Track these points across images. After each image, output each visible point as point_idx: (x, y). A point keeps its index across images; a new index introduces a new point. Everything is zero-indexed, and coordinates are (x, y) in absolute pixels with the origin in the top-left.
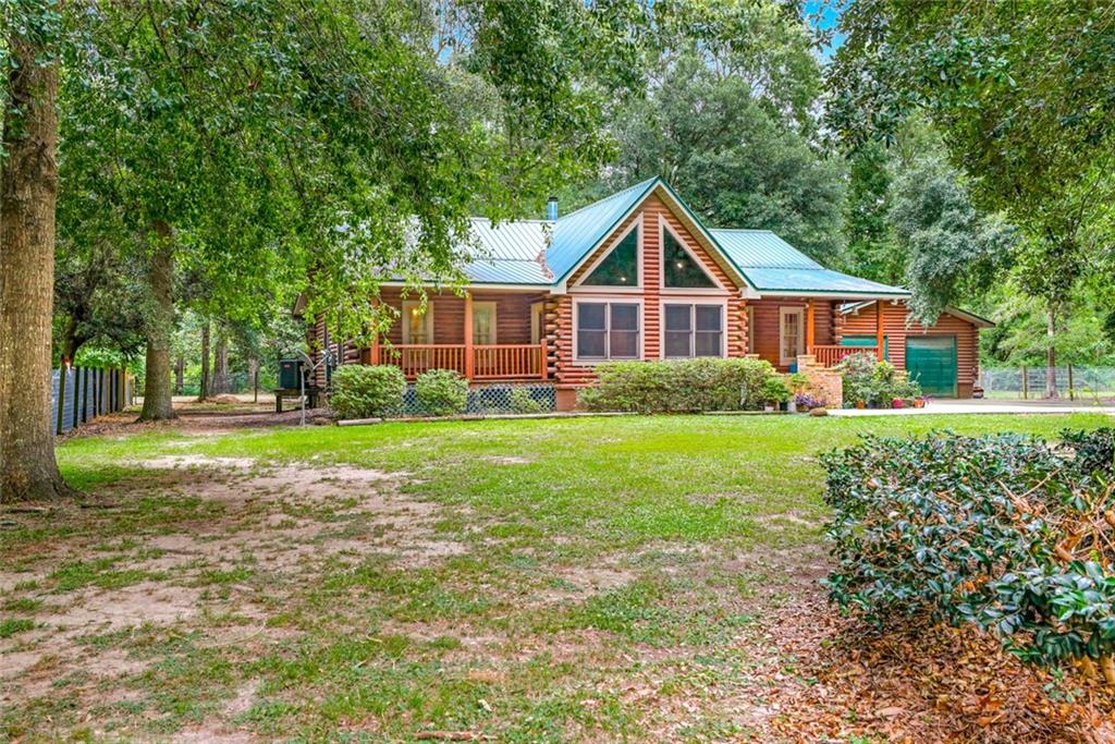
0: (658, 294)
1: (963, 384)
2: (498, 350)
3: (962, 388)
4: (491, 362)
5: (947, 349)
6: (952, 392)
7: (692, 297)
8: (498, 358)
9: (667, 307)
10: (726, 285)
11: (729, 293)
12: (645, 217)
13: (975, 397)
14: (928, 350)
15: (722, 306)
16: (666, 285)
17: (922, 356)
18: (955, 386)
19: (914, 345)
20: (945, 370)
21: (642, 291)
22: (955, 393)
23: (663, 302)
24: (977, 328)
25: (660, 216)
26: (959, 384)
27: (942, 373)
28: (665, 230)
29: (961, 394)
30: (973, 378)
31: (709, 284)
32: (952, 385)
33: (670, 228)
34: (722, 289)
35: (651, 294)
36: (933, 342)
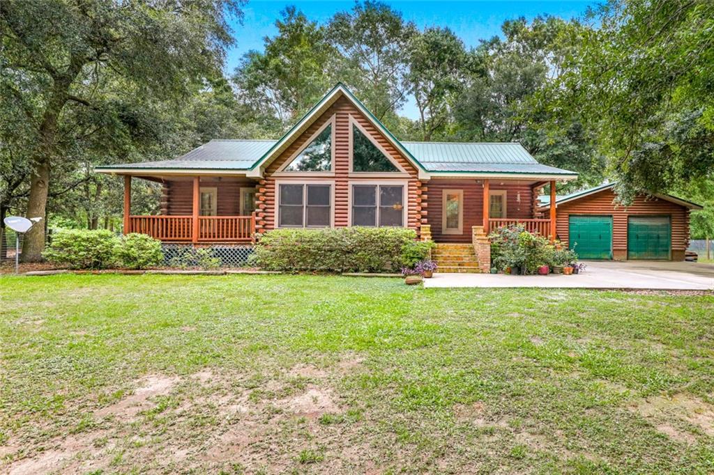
0: (347, 177)
1: (677, 251)
2: (218, 220)
3: (676, 254)
4: (214, 229)
5: (663, 225)
6: (667, 255)
7: (377, 180)
8: (218, 226)
9: (355, 187)
10: (407, 170)
11: (410, 176)
12: (337, 118)
13: (687, 260)
14: (647, 226)
15: (403, 186)
16: (355, 170)
17: (642, 229)
18: (670, 252)
19: (635, 222)
20: (661, 240)
21: (334, 175)
22: (670, 257)
23: (351, 183)
24: (688, 210)
25: (350, 116)
26: (673, 251)
27: (658, 242)
28: (354, 127)
29: (674, 258)
30: (685, 246)
31: (393, 168)
32: (667, 251)
33: (359, 126)
34: (404, 172)
35: (341, 176)
36: (651, 220)
